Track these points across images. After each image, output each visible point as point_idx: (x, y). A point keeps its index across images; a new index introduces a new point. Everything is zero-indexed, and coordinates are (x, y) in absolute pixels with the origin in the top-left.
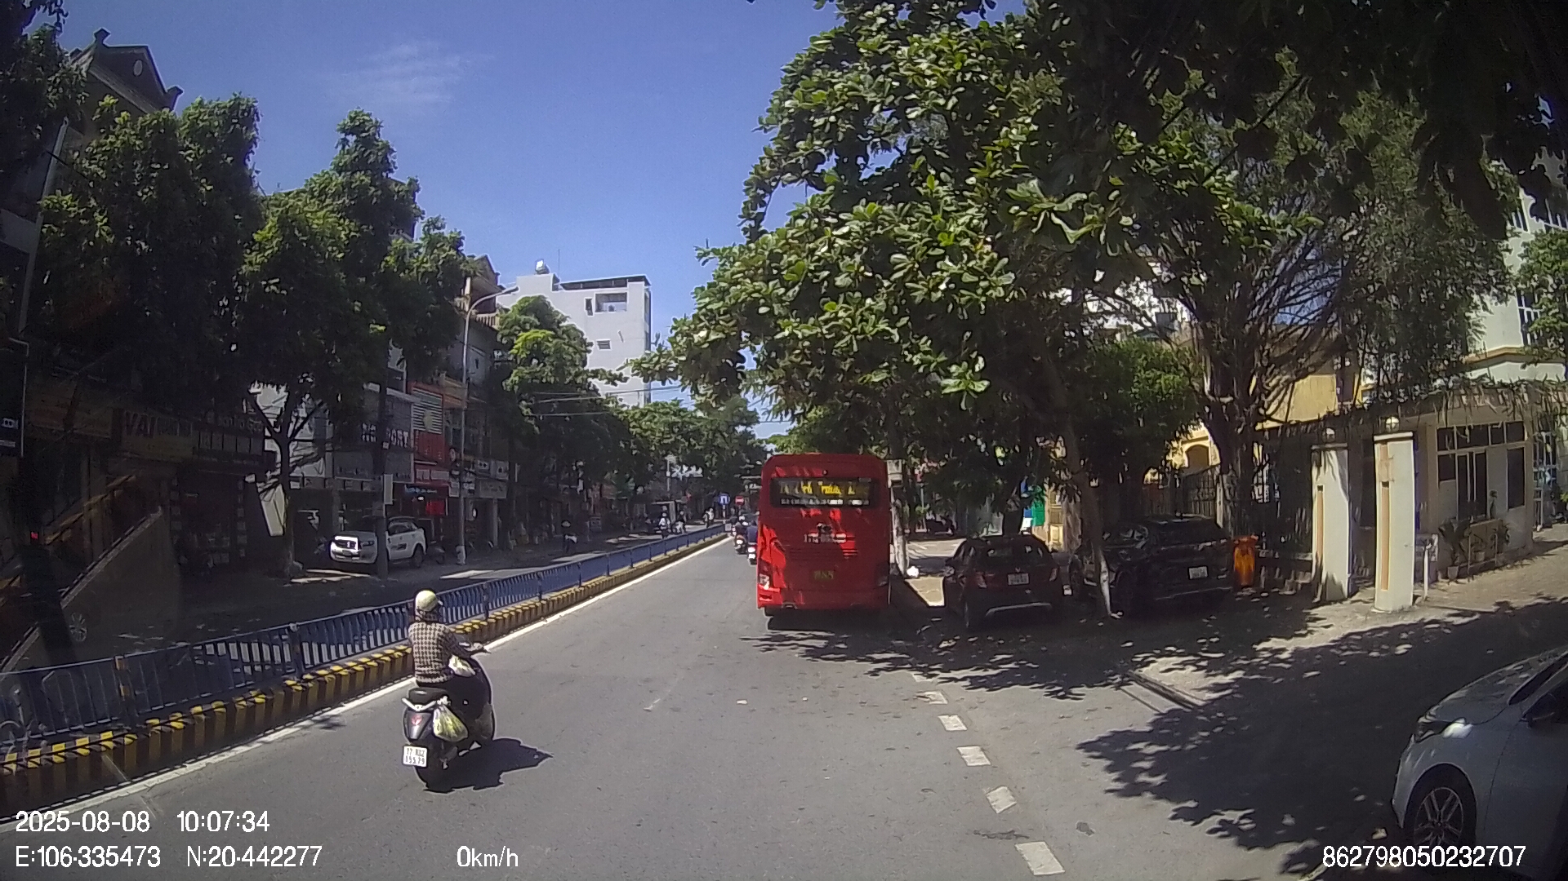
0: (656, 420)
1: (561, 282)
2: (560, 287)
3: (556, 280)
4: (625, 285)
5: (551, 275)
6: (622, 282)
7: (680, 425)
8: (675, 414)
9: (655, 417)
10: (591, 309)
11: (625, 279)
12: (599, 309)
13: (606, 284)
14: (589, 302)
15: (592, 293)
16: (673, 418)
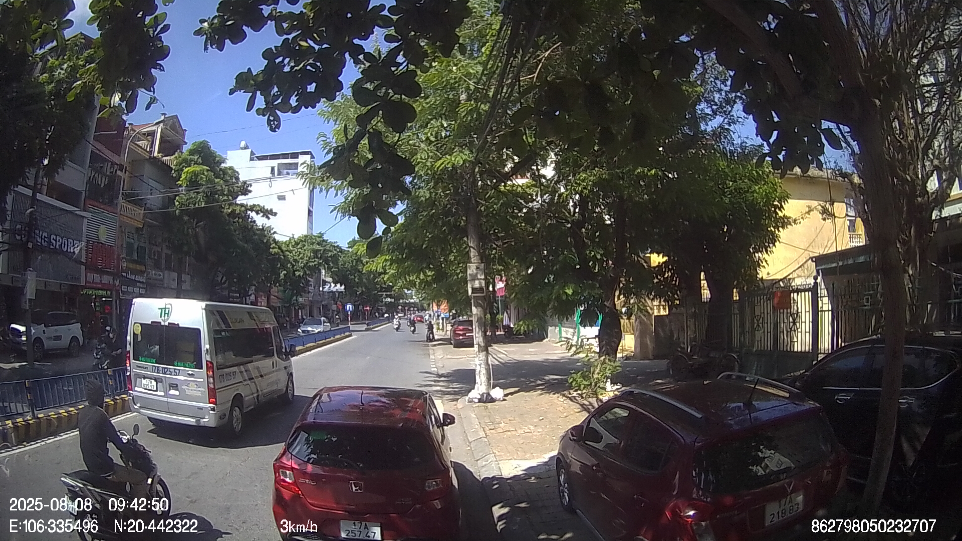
0: (305, 248)
1: (256, 155)
2: (255, 158)
3: (252, 153)
4: (298, 158)
5: (250, 150)
6: (295, 155)
7: (321, 252)
8: (318, 244)
9: (305, 246)
10: (274, 174)
11: (298, 153)
12: (279, 174)
13: (285, 156)
14: (273, 169)
15: (275, 163)
16: (317, 246)
